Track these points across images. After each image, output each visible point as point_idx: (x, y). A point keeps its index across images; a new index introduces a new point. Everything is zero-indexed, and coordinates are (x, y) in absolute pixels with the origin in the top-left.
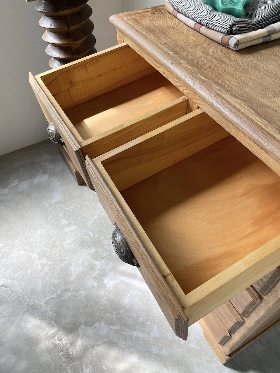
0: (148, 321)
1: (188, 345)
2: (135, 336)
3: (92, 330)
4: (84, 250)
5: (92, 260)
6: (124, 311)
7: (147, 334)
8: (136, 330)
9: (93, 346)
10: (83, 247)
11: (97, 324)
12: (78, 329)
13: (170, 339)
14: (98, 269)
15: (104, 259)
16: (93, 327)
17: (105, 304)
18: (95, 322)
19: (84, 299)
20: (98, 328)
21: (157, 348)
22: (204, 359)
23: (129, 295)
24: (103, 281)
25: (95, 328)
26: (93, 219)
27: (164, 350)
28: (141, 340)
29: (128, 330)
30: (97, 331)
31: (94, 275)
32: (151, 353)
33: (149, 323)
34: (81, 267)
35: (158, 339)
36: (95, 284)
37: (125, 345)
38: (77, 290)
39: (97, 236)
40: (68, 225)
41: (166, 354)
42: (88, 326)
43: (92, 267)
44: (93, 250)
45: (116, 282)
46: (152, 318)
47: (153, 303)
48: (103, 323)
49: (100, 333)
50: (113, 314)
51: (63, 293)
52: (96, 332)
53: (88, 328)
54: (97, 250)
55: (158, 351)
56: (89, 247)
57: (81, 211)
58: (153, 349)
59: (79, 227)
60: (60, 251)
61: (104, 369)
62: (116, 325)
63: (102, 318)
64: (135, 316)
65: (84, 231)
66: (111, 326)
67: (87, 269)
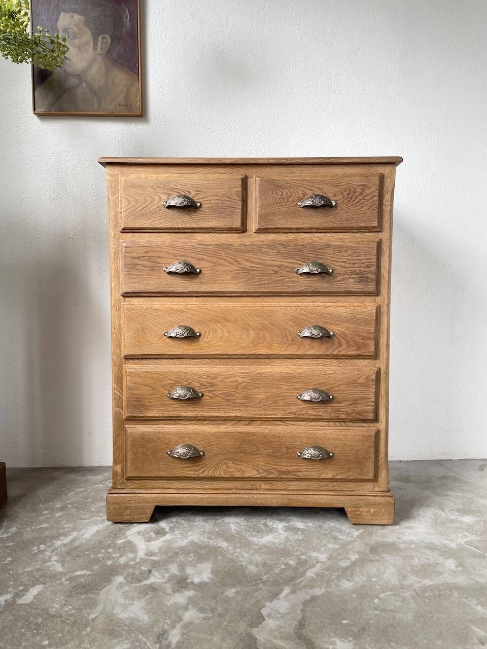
0: (299, 557)
1: (355, 536)
2: (314, 576)
3: (270, 621)
4: (104, 590)
5: (138, 585)
6: (265, 575)
7: (318, 564)
8: (304, 572)
9: (300, 625)
10: (97, 589)
11: (264, 612)
12: (256, 638)
13: (338, 547)
14: (165, 583)
15: (152, 571)
16: (266, 618)
17: (237, 592)
18: (260, 613)
19: (203, 615)
20: (272, 612)
21: (344, 561)
22: (378, 531)
23: (244, 563)
24: (193, 583)
25: (269, 616)
26: (54, 563)
27: (350, 556)
28: (323, 572)
29: (299, 580)
30: (276, 614)
31: (169, 591)
32: (347, 568)
33: (303, 557)
34: (136, 602)
35: (332, 557)
36: (190, 593)
37: (321, 589)
38: (178, 620)
39: (96, 567)
40: (18, 595)
41: (357, 556)
42: (261, 623)
43: (153, 588)
44: (120, 579)
45: (210, 570)
46: (298, 553)
47: (277, 545)
48: (268, 604)
49: (282, 612)
50: (262, 588)
51: (164, 642)
52: (278, 615)
53: (263, 624)
54: (125, 574)
55: (348, 561)
56: (106, 582)
57: (13, 571)
58: (344, 564)
59: (43, 584)
60: (62, 622)
61: (348, 622)
62: (282, 590)
63: (258, 603)
64: (283, 567)
65: (63, 579)
66: (280, 595)
67: (148, 597)
